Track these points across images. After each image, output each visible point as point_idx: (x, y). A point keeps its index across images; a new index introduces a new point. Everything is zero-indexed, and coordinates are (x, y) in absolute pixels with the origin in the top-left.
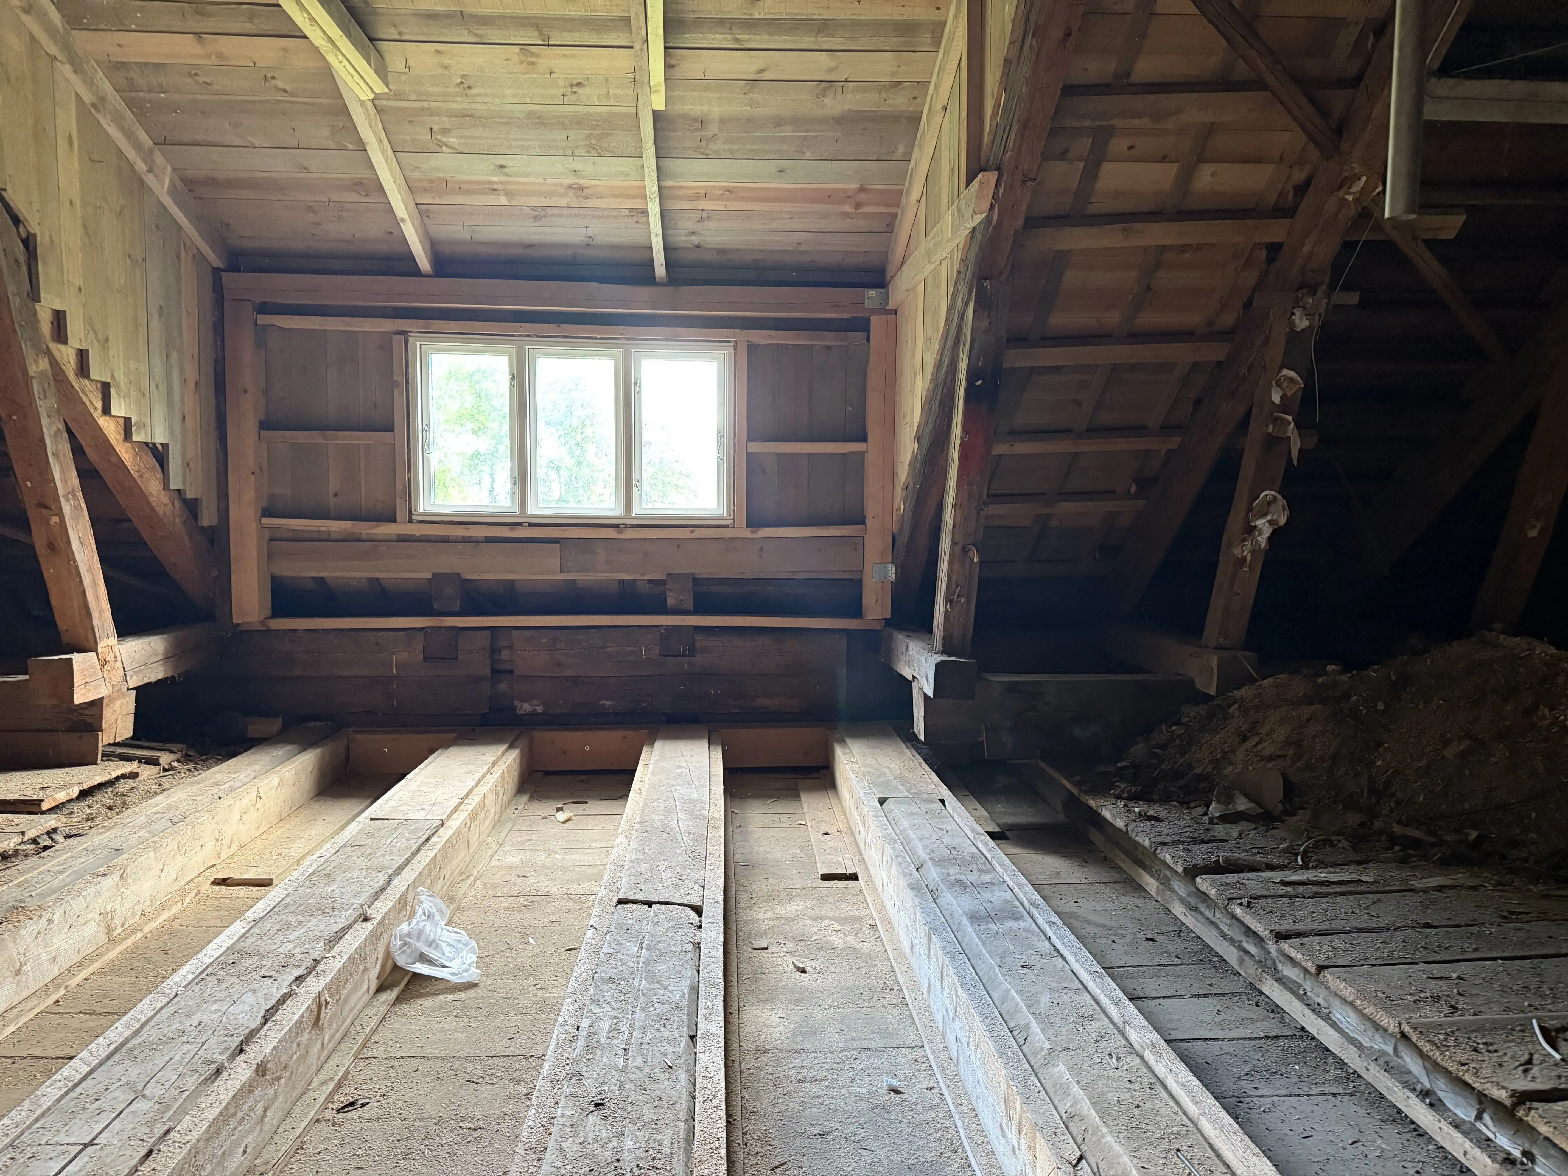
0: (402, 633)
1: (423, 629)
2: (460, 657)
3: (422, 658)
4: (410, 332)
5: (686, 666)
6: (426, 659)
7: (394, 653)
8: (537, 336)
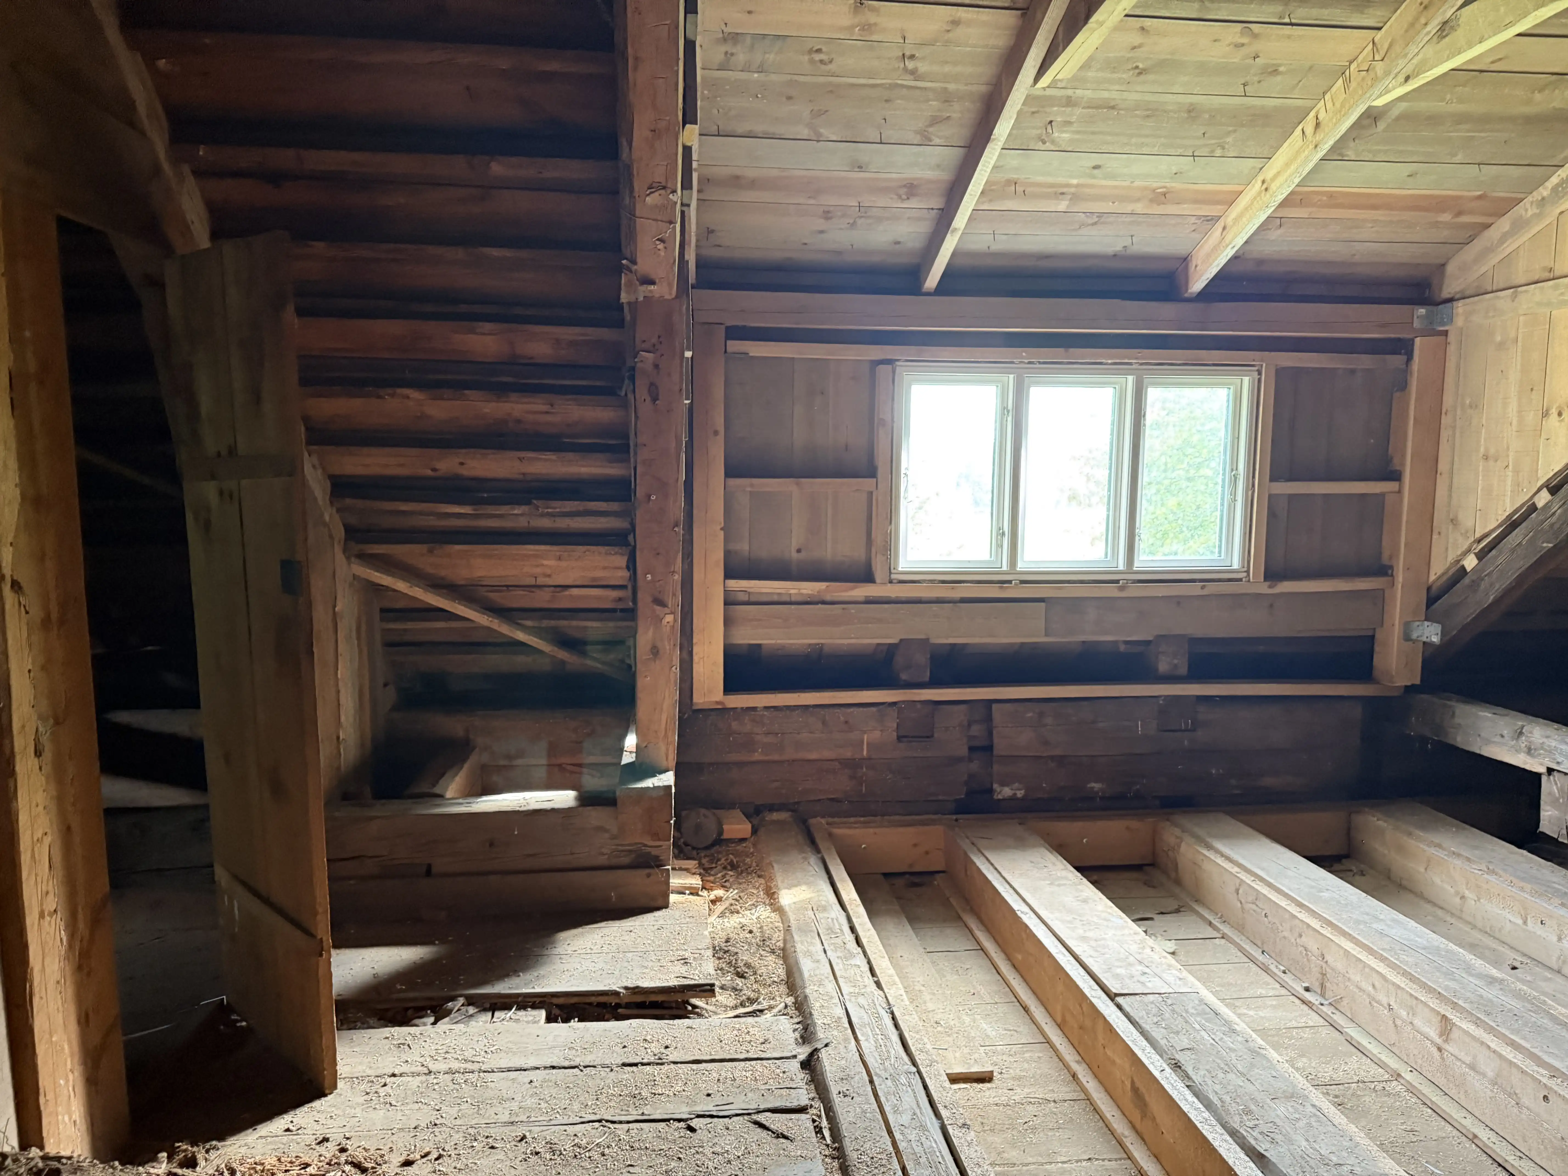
0: (874, 709)
1: (894, 704)
2: (936, 735)
3: (895, 737)
4: (898, 360)
5: (1186, 742)
6: (900, 738)
7: (865, 732)
8: (1040, 363)
